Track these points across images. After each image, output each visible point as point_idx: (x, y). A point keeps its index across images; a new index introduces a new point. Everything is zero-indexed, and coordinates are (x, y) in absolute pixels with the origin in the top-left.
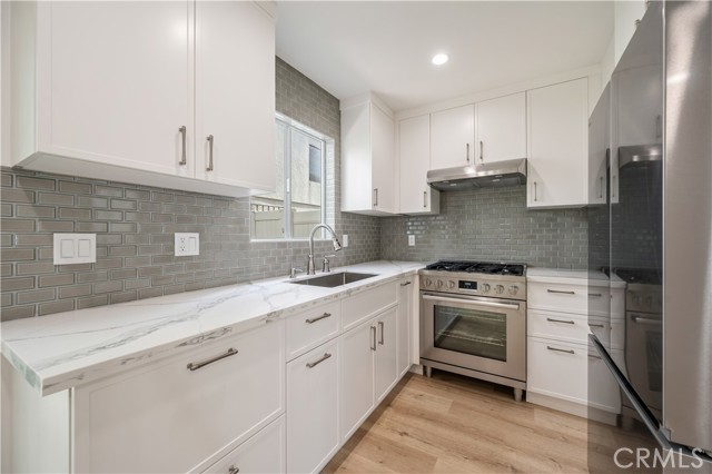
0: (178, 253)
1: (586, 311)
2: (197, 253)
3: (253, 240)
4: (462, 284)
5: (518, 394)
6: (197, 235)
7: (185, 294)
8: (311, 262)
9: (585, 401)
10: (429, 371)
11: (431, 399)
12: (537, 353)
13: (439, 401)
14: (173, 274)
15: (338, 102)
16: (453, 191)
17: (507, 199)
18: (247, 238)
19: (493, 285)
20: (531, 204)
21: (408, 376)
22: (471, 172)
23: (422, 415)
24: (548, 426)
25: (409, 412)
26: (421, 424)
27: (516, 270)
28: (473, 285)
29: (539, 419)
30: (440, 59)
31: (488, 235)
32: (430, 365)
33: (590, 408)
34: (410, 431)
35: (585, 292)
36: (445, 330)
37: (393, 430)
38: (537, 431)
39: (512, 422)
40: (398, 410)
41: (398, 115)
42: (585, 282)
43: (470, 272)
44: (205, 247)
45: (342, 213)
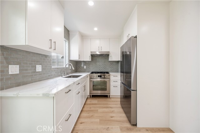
0: (37, 71)
1: (120, 79)
2: (41, 71)
3: (53, 67)
4: (98, 76)
5: (108, 96)
6: (41, 66)
7: (38, 82)
8: (65, 73)
9: (120, 95)
10: (91, 96)
11: (93, 101)
12: (112, 88)
13: (95, 101)
14: (36, 76)
15: (69, 31)
18: (51, 67)
20: (110, 60)
21: (87, 98)
22: (98, 53)
23: (93, 104)
24: (114, 100)
25: (90, 104)
26: (93, 105)
27: (108, 73)
29: (112, 100)
30: (96, 29)
31: (100, 66)
32: (91, 94)
33: (120, 96)
34: (91, 107)
35: (120, 76)
36: (94, 87)
37: (88, 108)
38: (112, 101)
40: (87, 105)
41: (83, 37)
42: (120, 74)
44: (42, 69)
45: (70, 60)
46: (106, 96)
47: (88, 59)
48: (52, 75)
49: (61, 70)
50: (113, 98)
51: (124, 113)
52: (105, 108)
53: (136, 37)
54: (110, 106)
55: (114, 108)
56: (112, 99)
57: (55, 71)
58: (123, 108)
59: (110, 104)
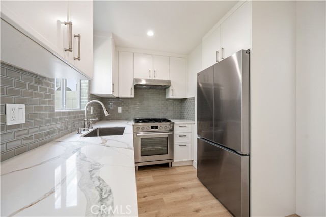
0: (9, 122)
1: (190, 131)
2: (23, 122)
3: (56, 110)
4: (152, 128)
5: (170, 164)
6: (23, 106)
8: (86, 123)
11: (144, 179)
16: (140, 89)
17: (159, 94)
18: (53, 109)
19: (164, 126)
23: (146, 186)
24: (182, 171)
25: (140, 187)
28: (157, 127)
29: (179, 170)
30: (150, 33)
31: (153, 108)
34: (146, 194)
35: (190, 126)
38: (181, 174)
39: (173, 174)
41: (118, 49)
43: (153, 122)
44: (28, 116)
45: (91, 94)
46: (166, 165)
47: (129, 93)
48: (53, 132)
49: (75, 117)
50: (179, 166)
51: (212, 197)
52: (173, 191)
53: (249, 53)
54: (181, 185)
55: (191, 188)
56: (176, 168)
57: (61, 119)
58: (205, 186)
59: (179, 182)
